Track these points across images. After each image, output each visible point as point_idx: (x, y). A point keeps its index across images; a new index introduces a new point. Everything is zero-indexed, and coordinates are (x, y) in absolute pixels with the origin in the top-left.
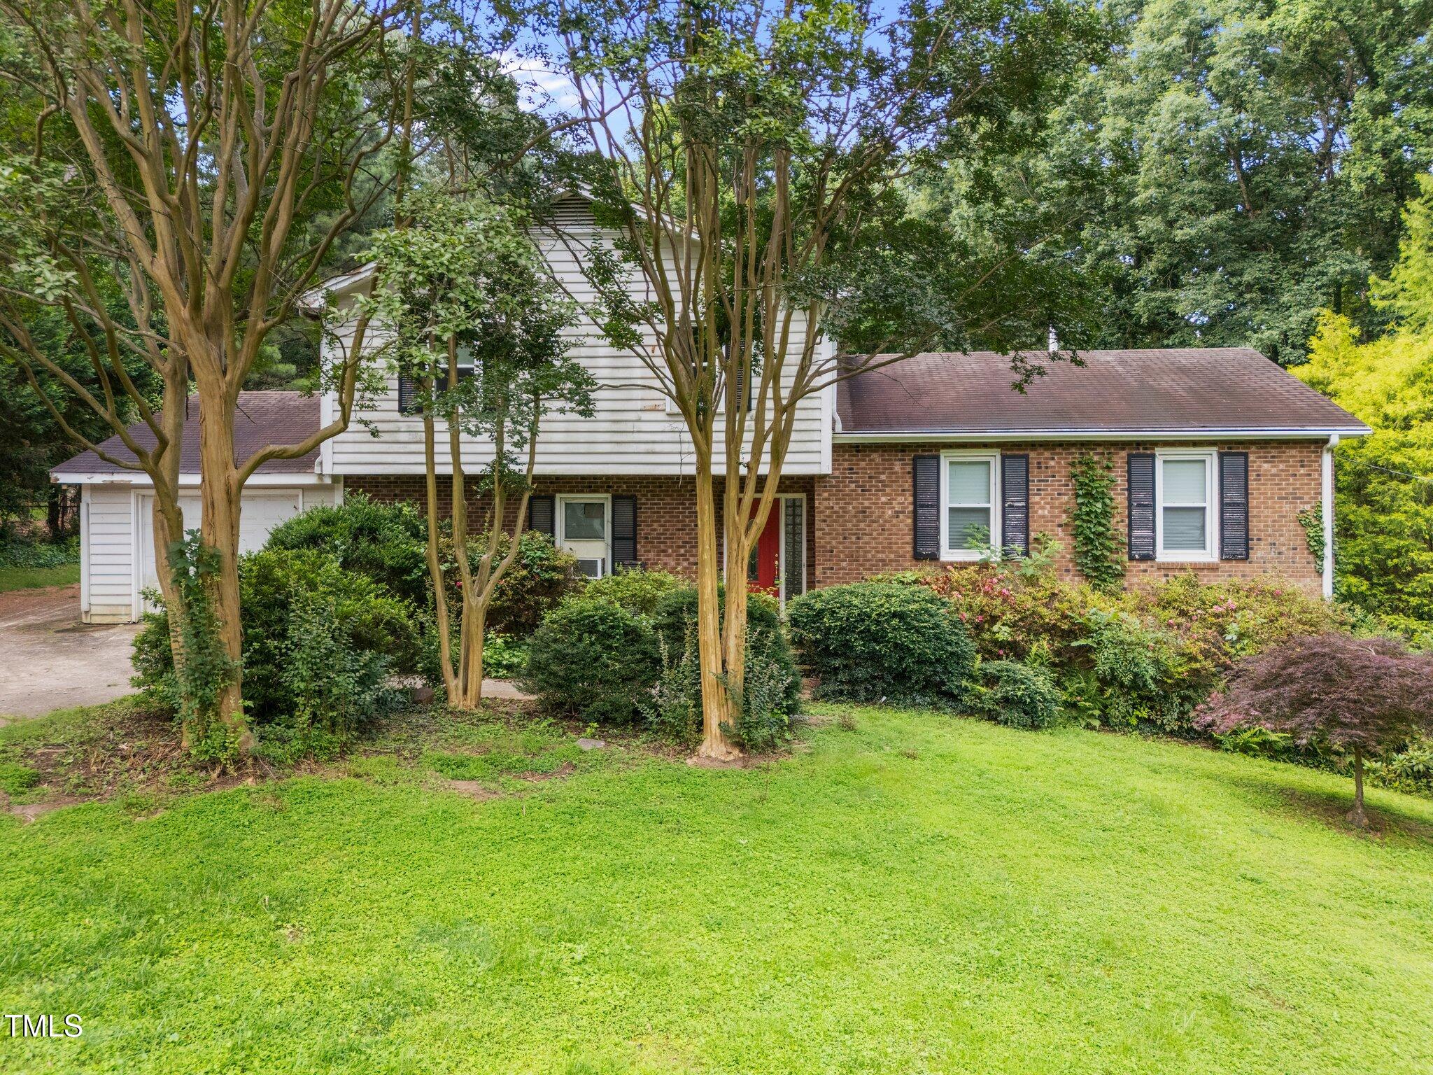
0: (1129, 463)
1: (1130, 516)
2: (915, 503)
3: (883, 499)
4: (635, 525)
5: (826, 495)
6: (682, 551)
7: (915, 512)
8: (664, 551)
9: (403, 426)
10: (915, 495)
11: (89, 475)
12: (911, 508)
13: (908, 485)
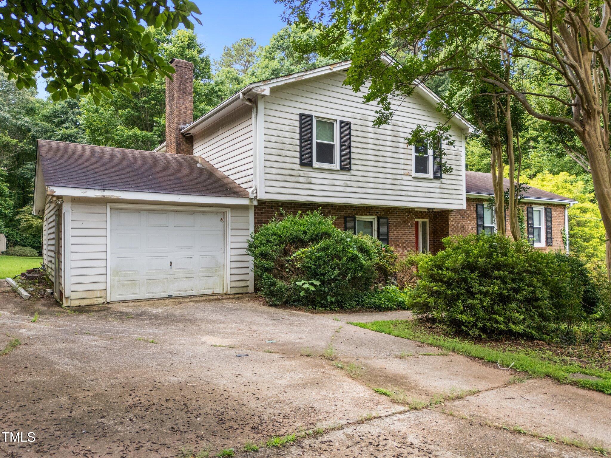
0: (527, 210)
1: (528, 230)
2: (477, 224)
3: (469, 222)
4: (388, 232)
5: (452, 219)
6: (405, 245)
7: (477, 227)
8: (398, 245)
9: (301, 173)
10: (477, 221)
11: (84, 190)
12: (476, 226)
13: (475, 216)
